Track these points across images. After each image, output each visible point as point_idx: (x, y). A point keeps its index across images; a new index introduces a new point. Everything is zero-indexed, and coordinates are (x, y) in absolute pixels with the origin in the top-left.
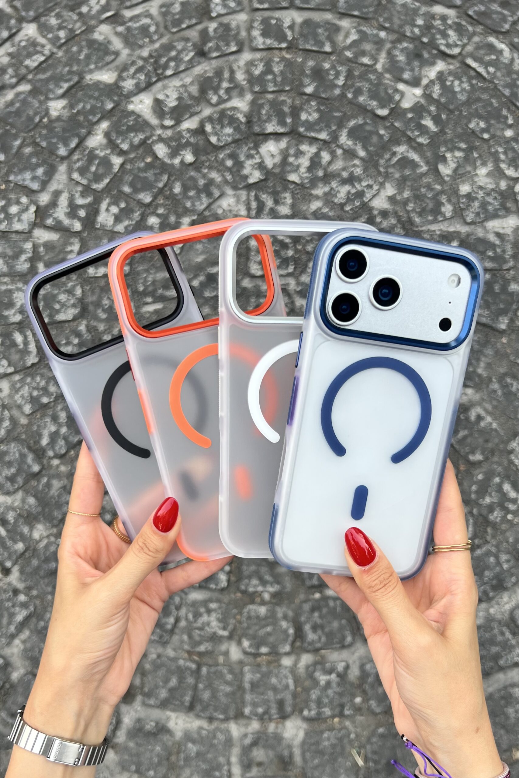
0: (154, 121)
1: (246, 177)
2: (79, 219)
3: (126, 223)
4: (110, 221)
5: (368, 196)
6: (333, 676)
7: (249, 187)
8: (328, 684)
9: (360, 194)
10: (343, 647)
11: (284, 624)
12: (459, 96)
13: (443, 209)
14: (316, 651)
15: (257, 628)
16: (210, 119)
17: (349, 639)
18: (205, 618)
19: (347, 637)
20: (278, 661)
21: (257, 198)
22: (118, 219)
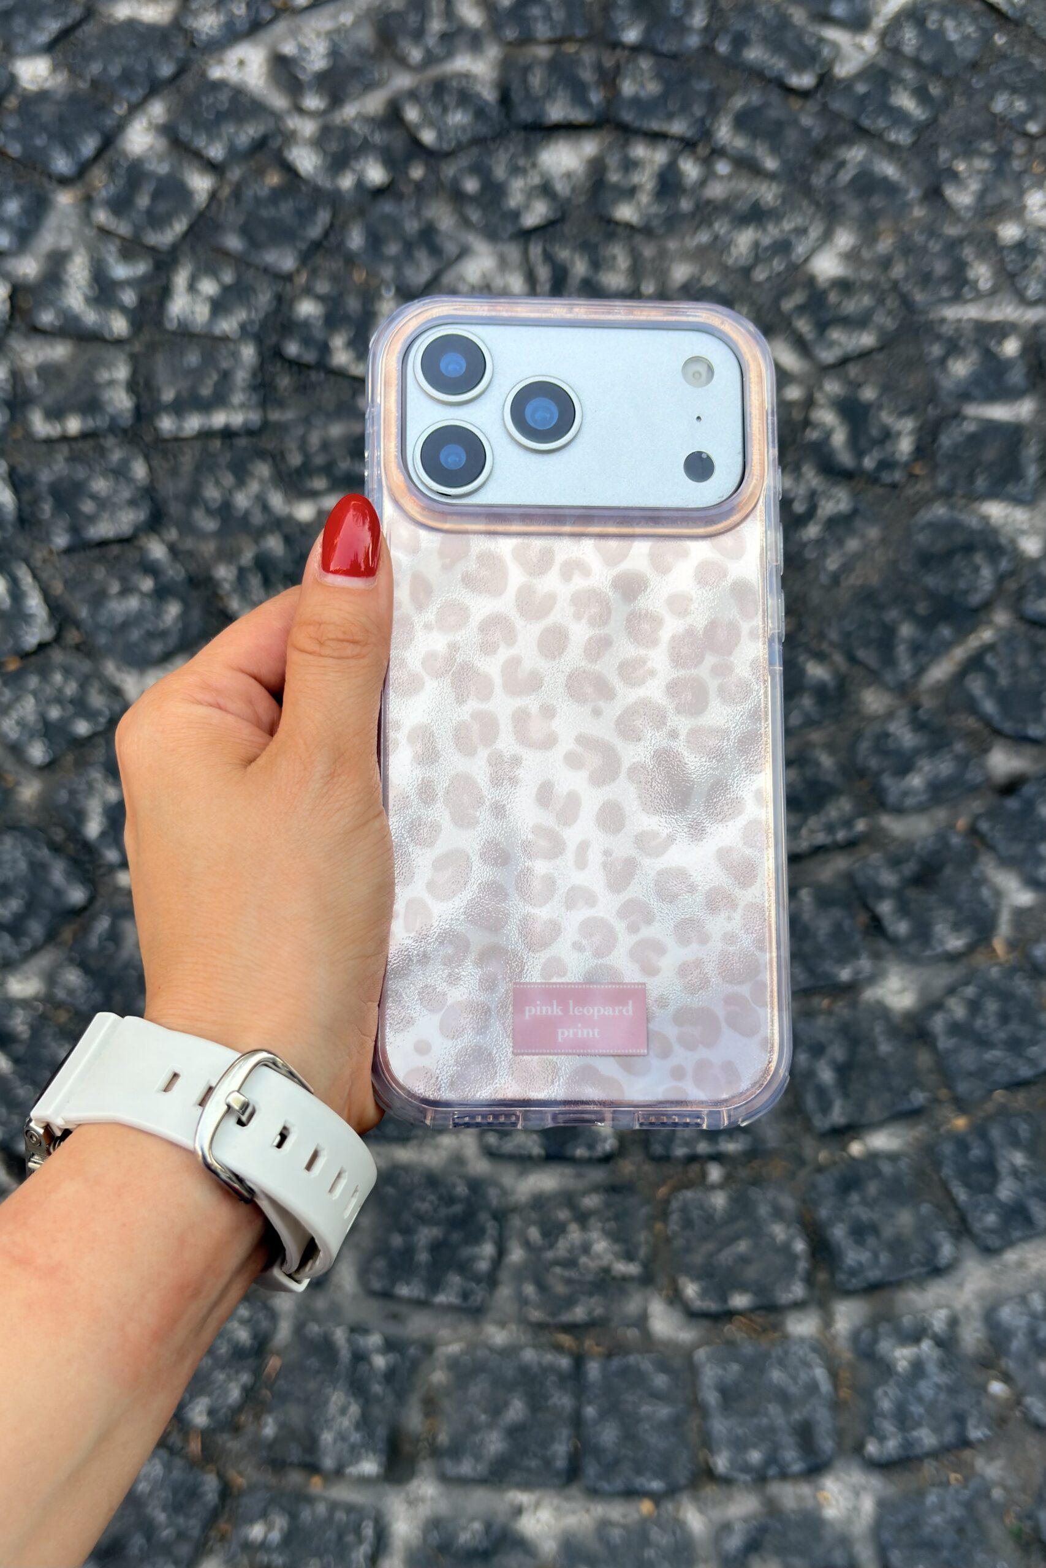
0: (279, 101)
1: (516, 215)
2: (123, 309)
3: (241, 315)
4: (201, 313)
5: (800, 249)
6: (926, 1345)
7: (525, 235)
8: (918, 1368)
9: (783, 247)
10: (937, 1271)
11: (779, 1232)
12: (959, 50)
13: (971, 274)
14: (872, 1289)
15: (709, 1246)
16: (413, 95)
17: (947, 1250)
18: (575, 1234)
19: (940, 1245)
20: (777, 1327)
21: (548, 257)
22: (218, 307)
